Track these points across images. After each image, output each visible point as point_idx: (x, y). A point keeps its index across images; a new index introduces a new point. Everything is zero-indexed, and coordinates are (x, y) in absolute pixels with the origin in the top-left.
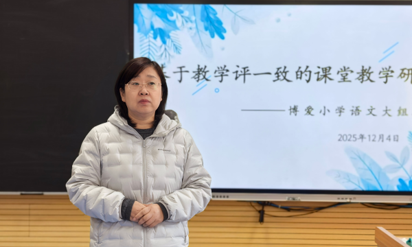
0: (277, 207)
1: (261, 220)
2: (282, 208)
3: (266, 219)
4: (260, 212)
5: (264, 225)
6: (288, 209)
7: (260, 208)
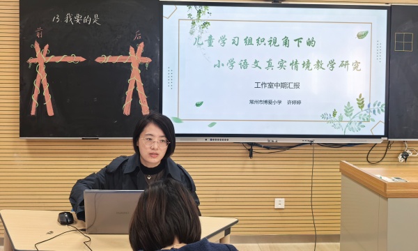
0: (261, 146)
1: (251, 156)
2: (264, 147)
3: (254, 155)
4: (249, 150)
5: (253, 159)
6: (268, 148)
7: (250, 147)
